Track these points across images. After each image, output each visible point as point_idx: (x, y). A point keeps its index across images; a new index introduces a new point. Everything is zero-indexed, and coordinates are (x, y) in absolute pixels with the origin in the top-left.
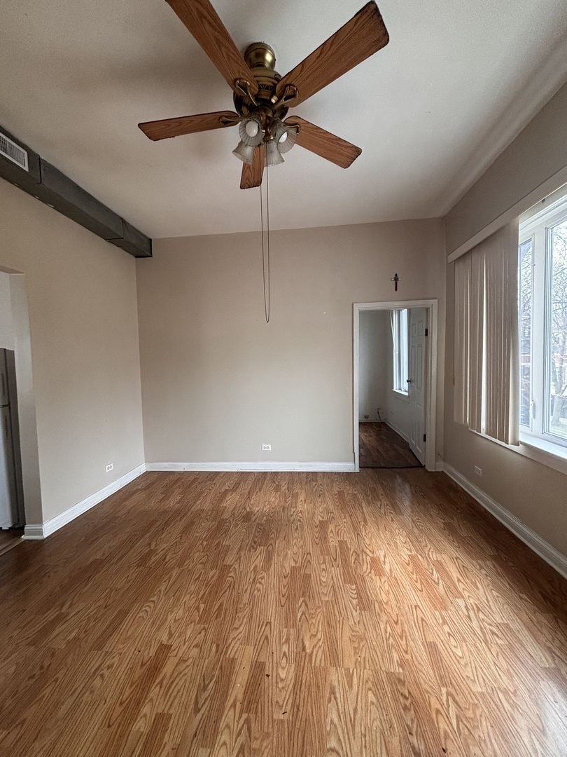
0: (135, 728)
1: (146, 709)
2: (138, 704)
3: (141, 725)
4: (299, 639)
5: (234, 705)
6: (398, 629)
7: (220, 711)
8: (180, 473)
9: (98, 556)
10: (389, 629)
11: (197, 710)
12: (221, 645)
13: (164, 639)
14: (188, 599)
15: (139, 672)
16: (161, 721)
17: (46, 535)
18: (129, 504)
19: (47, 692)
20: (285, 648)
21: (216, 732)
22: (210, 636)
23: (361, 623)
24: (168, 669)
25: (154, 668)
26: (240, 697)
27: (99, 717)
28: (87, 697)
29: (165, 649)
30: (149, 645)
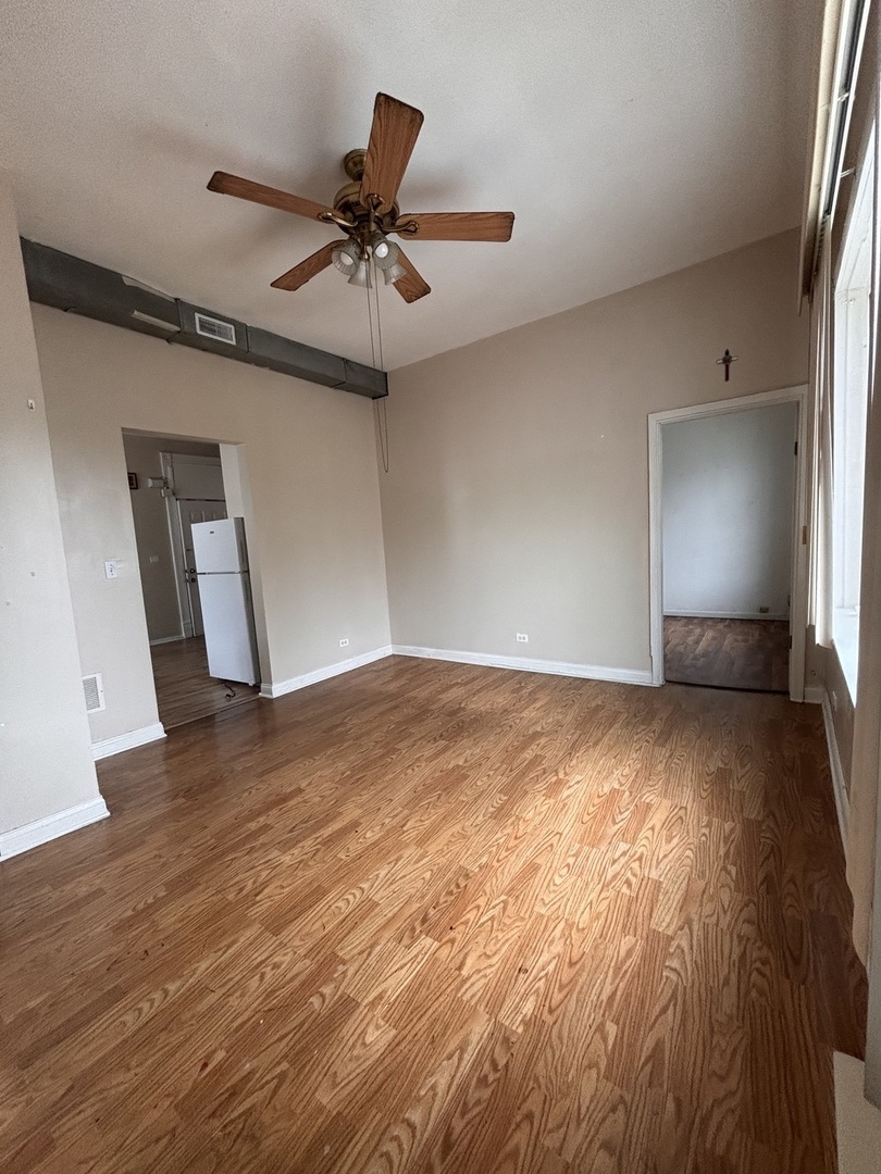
0: (249, 825)
1: (262, 819)
2: (259, 815)
3: (253, 826)
4: (406, 819)
5: (317, 838)
6: (512, 843)
7: (305, 838)
8: (423, 660)
9: (300, 719)
10: (502, 840)
11: (291, 831)
12: (339, 802)
13: (303, 785)
14: (341, 766)
15: (272, 798)
16: (266, 828)
17: (275, 696)
18: (354, 682)
19: (215, 790)
20: (387, 821)
21: (293, 846)
22: (337, 794)
23: (477, 828)
24: (292, 803)
25: (285, 799)
26: (325, 836)
27: (234, 812)
28: (234, 800)
29: (300, 791)
30: (291, 785)
